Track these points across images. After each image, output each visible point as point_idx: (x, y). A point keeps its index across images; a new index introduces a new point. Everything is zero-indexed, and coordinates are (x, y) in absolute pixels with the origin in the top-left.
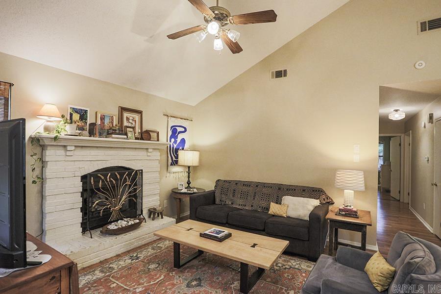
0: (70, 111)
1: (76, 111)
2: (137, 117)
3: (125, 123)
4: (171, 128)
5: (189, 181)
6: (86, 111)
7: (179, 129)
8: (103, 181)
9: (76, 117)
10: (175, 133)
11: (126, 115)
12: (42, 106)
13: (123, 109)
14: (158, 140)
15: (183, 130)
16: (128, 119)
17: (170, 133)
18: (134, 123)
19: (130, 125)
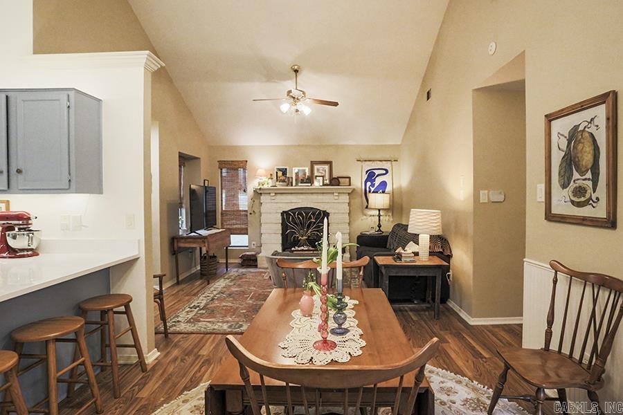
0: (276, 170)
1: (280, 170)
2: (327, 167)
3: (316, 174)
4: (367, 172)
5: (379, 224)
6: (286, 169)
7: (377, 172)
8: (293, 218)
9: (280, 174)
10: (371, 176)
11: (316, 167)
12: (257, 170)
13: (313, 163)
14: (350, 185)
15: (384, 172)
16: (318, 170)
17: (365, 177)
18: (324, 172)
19: (320, 175)
